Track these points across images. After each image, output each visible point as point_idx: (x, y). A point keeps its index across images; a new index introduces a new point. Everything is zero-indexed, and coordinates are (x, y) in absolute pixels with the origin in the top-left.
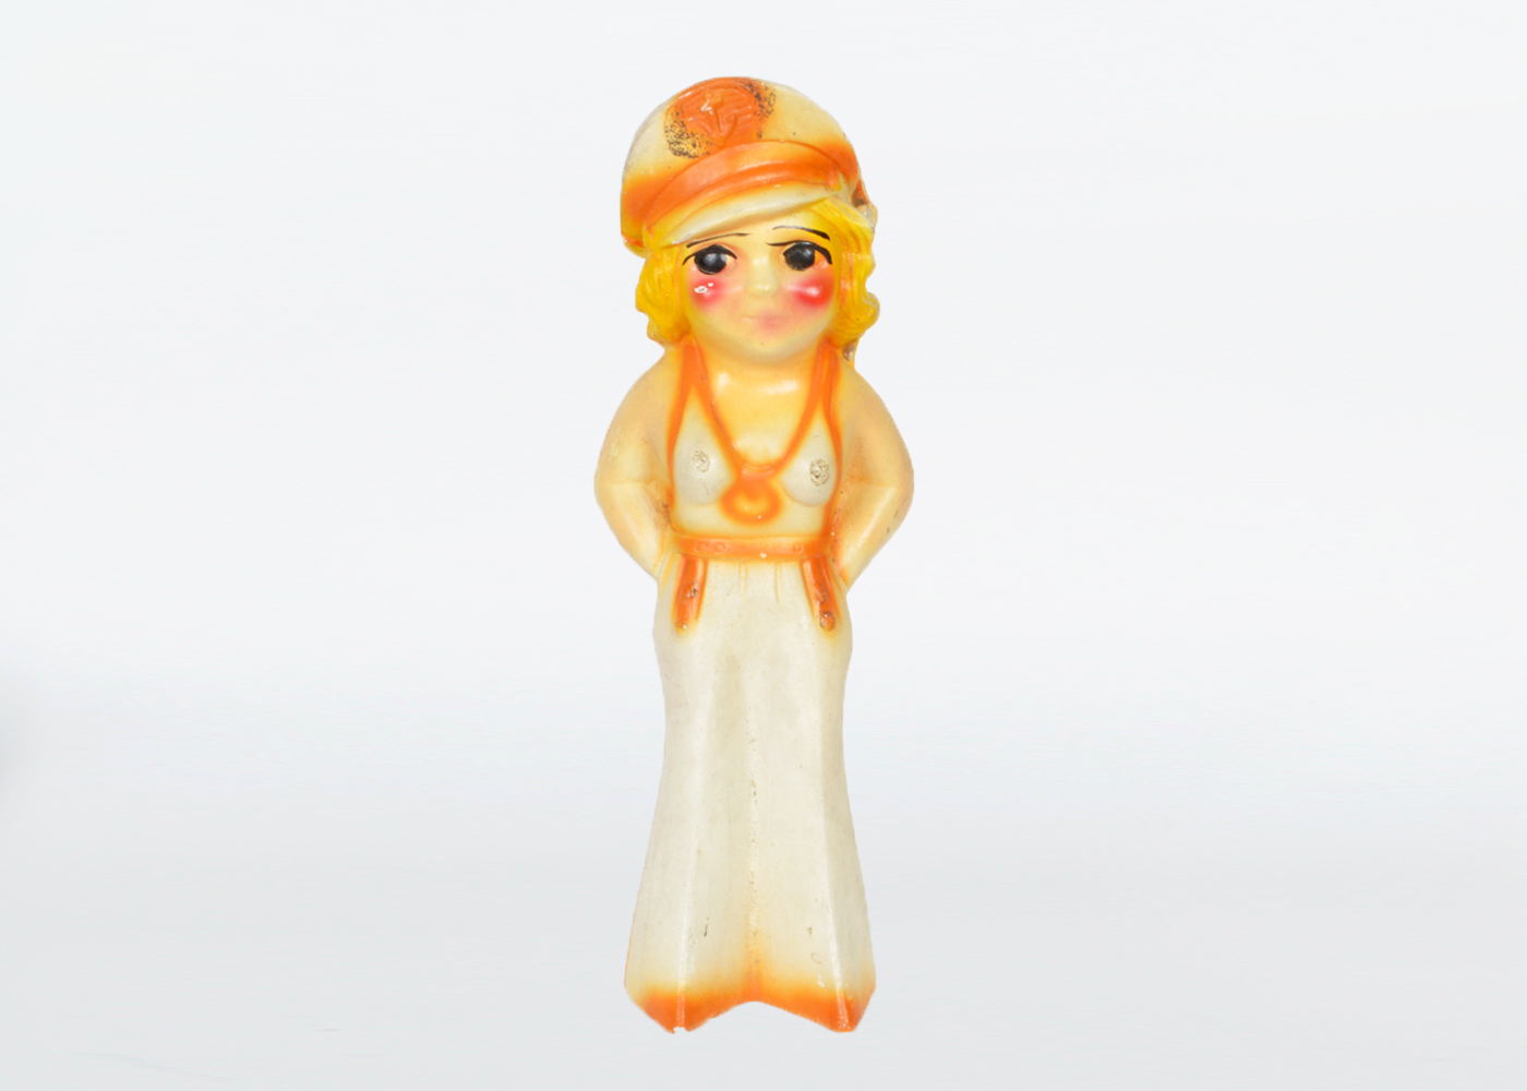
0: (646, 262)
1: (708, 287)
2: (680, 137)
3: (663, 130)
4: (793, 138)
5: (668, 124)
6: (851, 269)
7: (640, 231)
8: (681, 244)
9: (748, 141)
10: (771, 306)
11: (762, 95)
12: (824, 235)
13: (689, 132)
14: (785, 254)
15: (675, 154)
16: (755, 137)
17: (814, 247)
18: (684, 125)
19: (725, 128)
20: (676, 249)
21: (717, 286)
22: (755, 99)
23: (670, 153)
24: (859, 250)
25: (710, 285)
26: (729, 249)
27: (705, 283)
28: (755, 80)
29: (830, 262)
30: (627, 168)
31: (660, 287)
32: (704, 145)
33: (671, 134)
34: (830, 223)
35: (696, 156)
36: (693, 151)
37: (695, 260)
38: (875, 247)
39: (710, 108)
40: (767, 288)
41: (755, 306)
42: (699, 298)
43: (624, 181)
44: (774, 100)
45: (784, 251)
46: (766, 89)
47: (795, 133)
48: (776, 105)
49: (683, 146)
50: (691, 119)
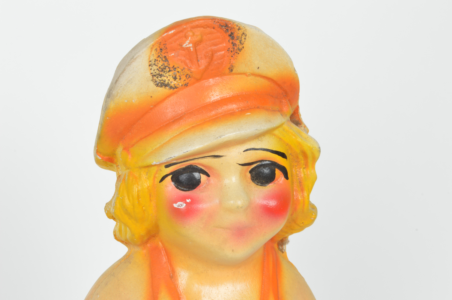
1: (186, 203)
2: (162, 71)
3: (147, 64)
4: (257, 71)
5: (153, 58)
6: (300, 182)
8: (161, 164)
9: (221, 74)
10: (242, 218)
11: (235, 35)
12: (283, 155)
13: (171, 66)
14: (251, 172)
15: (157, 85)
16: (227, 71)
17: (274, 165)
18: (166, 59)
19: (203, 63)
20: (154, 170)
21: (194, 201)
22: (229, 38)
23: (152, 85)
24: (306, 166)
25: (188, 201)
26: (203, 168)
27: (183, 199)
28: (229, 21)
29: (287, 177)
30: (109, 95)
31: (139, 202)
32: (184, 78)
33: (155, 67)
34: (287, 144)
35: (176, 88)
36: (173, 83)
37: (172, 178)
38: (318, 165)
39: (191, 45)
40: (239, 203)
41: (230, 219)
42: (177, 212)
44: (245, 39)
45: (250, 169)
46: (239, 30)
47: (258, 68)
48: (246, 43)
49: (165, 78)
50: (173, 54)
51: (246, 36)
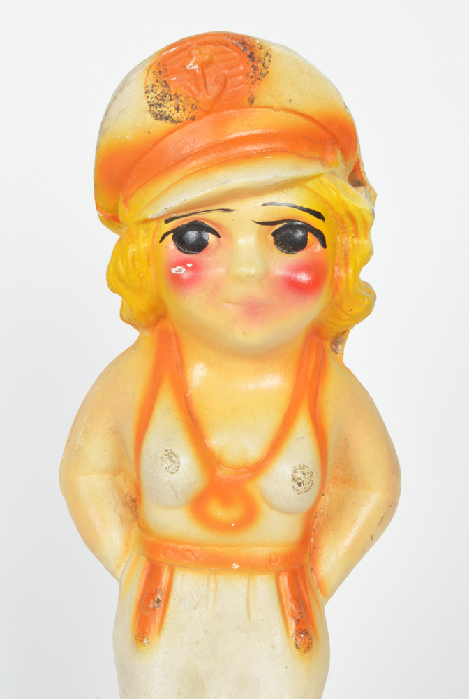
0: (120, 239)
1: (187, 268)
2: (162, 100)
3: (144, 92)
4: (288, 105)
5: (150, 83)
6: (346, 255)
7: (116, 206)
8: (159, 218)
9: (238, 106)
10: (256, 291)
11: (256, 55)
12: (319, 216)
13: (173, 93)
14: (274, 234)
15: (156, 117)
16: (246, 102)
17: (307, 228)
18: (167, 85)
19: (214, 90)
20: (153, 225)
21: (196, 267)
22: (248, 59)
23: (149, 117)
24: (356, 234)
25: (189, 265)
26: (211, 226)
27: (183, 264)
28: (248, 37)
29: (324, 245)
30: (102, 131)
31: (134, 266)
32: (189, 109)
33: (152, 95)
34: (326, 202)
35: (179, 122)
36: (176, 115)
37: (173, 237)
38: (374, 231)
39: (196, 67)
40: (253, 271)
41: (239, 291)
42: (176, 279)
43: (98, 147)
44: (270, 61)
45: (273, 231)
46: (261, 48)
47: (290, 101)
48: (271, 66)
49: (165, 109)
50: (175, 78)
51: (271, 57)
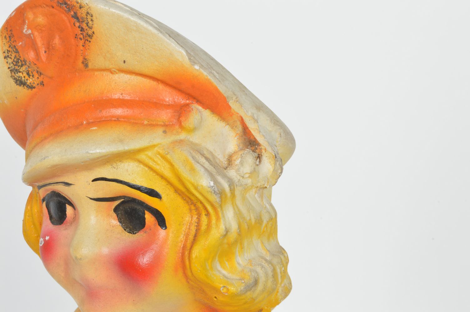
1: (45, 240)
2: (17, 65)
4: (124, 66)
5: (5, 48)
6: (195, 236)
9: (76, 72)
13: (22, 59)
15: (17, 83)
17: (143, 206)
22: (74, 20)
25: (47, 238)
26: (68, 199)
29: (164, 226)
32: (36, 75)
35: (33, 87)
36: (29, 81)
37: (46, 204)
39: (30, 31)
44: (92, 20)
46: (80, 8)
51: (92, 16)
